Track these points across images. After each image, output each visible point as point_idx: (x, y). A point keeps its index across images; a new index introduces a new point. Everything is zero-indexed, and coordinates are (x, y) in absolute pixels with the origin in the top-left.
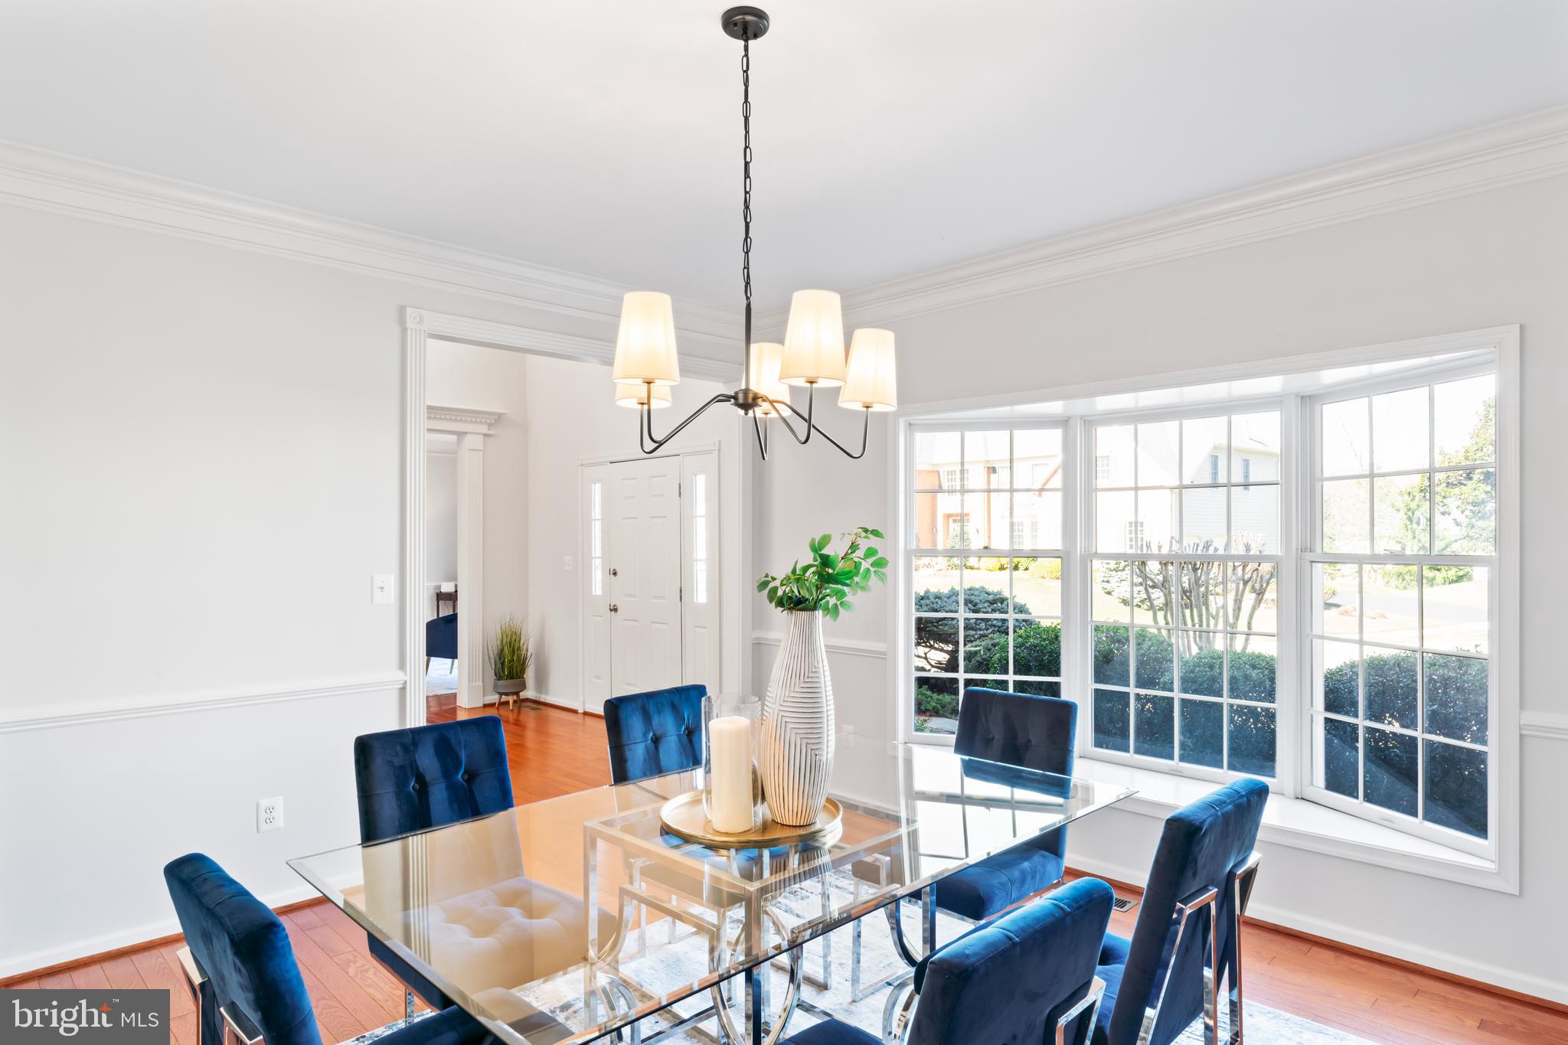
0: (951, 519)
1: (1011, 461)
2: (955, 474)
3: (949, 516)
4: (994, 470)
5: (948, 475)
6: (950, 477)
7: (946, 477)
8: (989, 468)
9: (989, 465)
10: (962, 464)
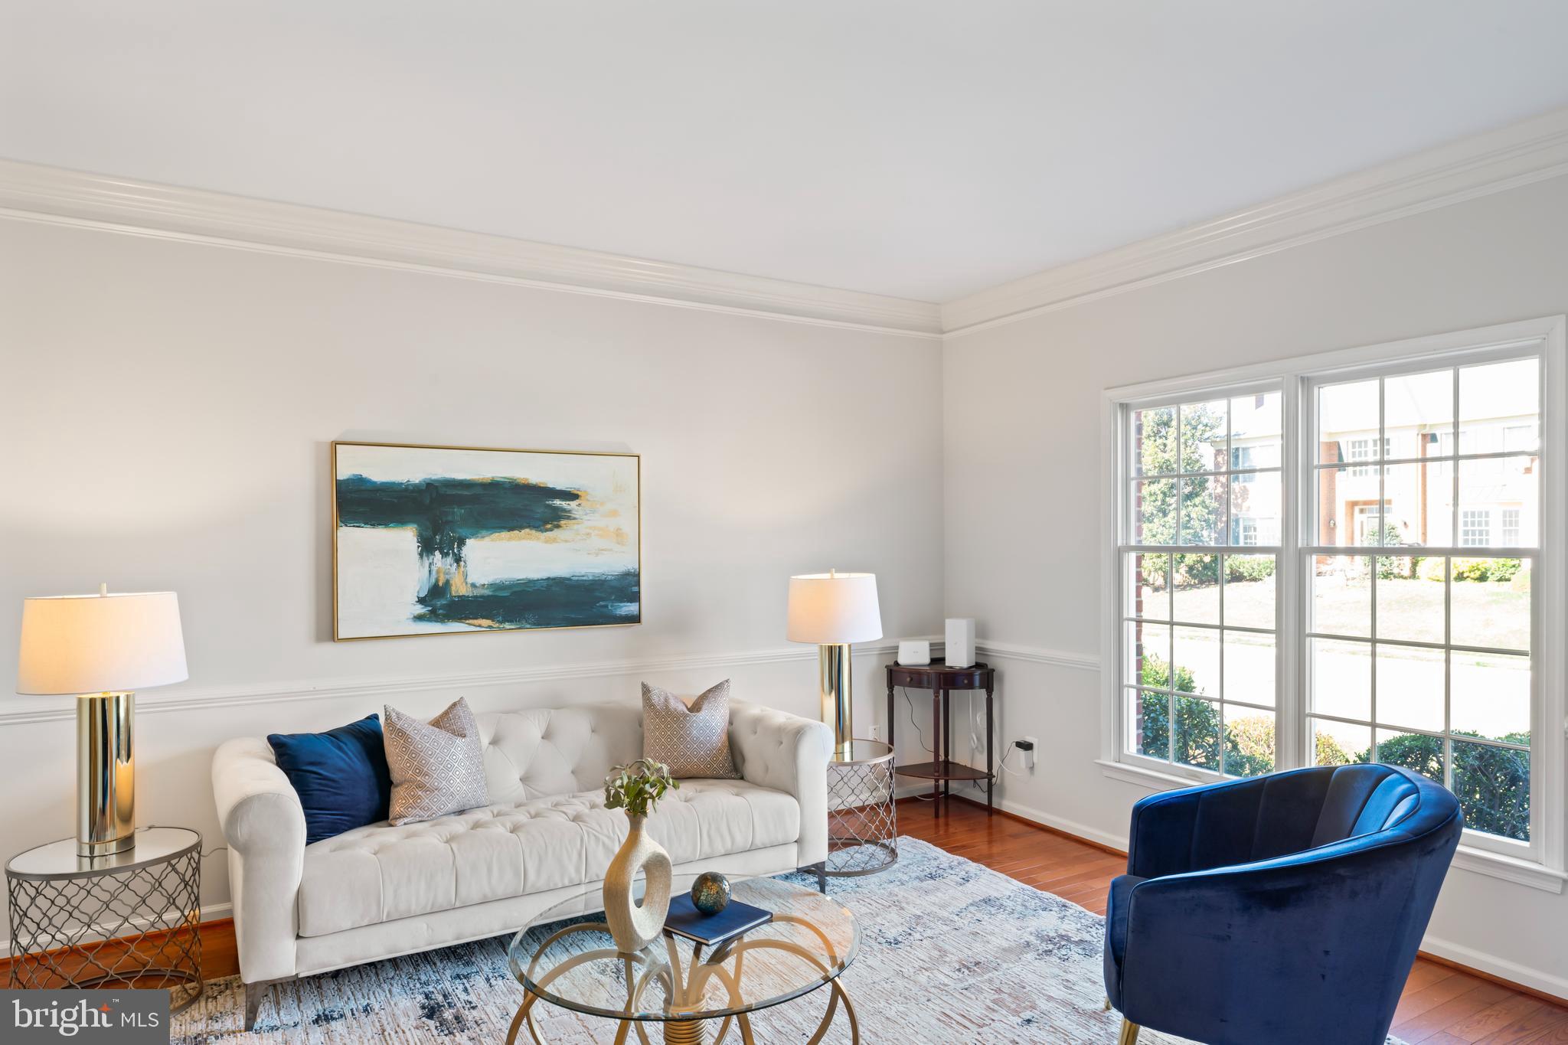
0: (1357, 509)
1: (1456, 425)
2: (1366, 446)
3: (1354, 504)
4: (1433, 438)
5: (1354, 447)
6: (1357, 450)
7: (1351, 450)
8: (1424, 436)
9: (1425, 432)
10: (1382, 430)
